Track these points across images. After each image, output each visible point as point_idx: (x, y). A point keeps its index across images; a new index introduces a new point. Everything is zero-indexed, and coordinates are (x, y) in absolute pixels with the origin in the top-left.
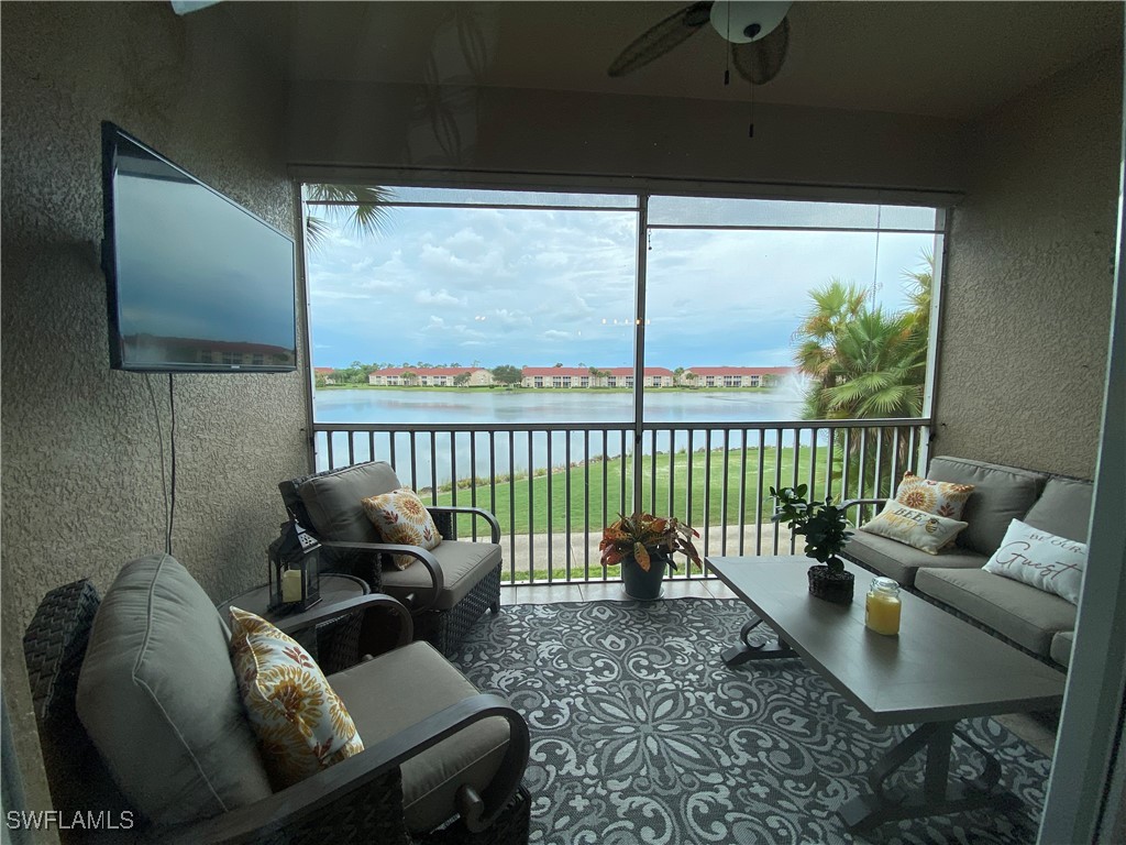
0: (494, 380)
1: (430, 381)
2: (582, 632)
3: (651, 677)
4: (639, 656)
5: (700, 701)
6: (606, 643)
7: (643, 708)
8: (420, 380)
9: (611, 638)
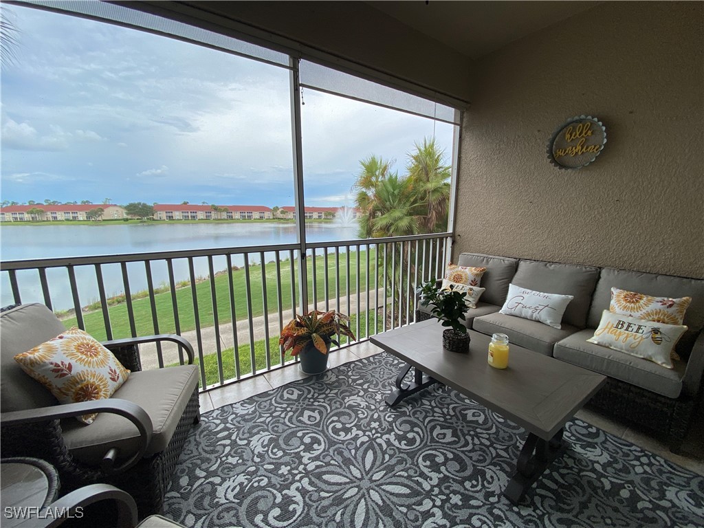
0: (127, 214)
1: (61, 216)
2: (283, 415)
3: (349, 436)
4: (333, 422)
5: (388, 442)
6: (305, 419)
7: (354, 465)
8: (49, 215)
9: (307, 413)
